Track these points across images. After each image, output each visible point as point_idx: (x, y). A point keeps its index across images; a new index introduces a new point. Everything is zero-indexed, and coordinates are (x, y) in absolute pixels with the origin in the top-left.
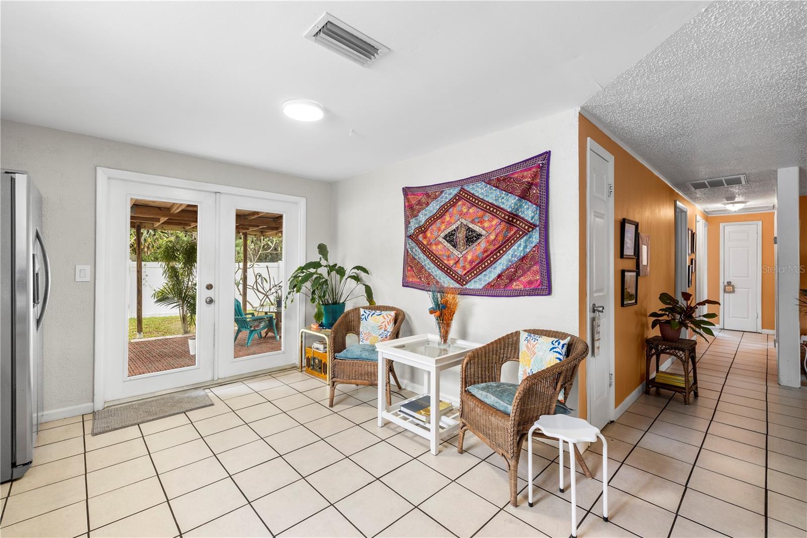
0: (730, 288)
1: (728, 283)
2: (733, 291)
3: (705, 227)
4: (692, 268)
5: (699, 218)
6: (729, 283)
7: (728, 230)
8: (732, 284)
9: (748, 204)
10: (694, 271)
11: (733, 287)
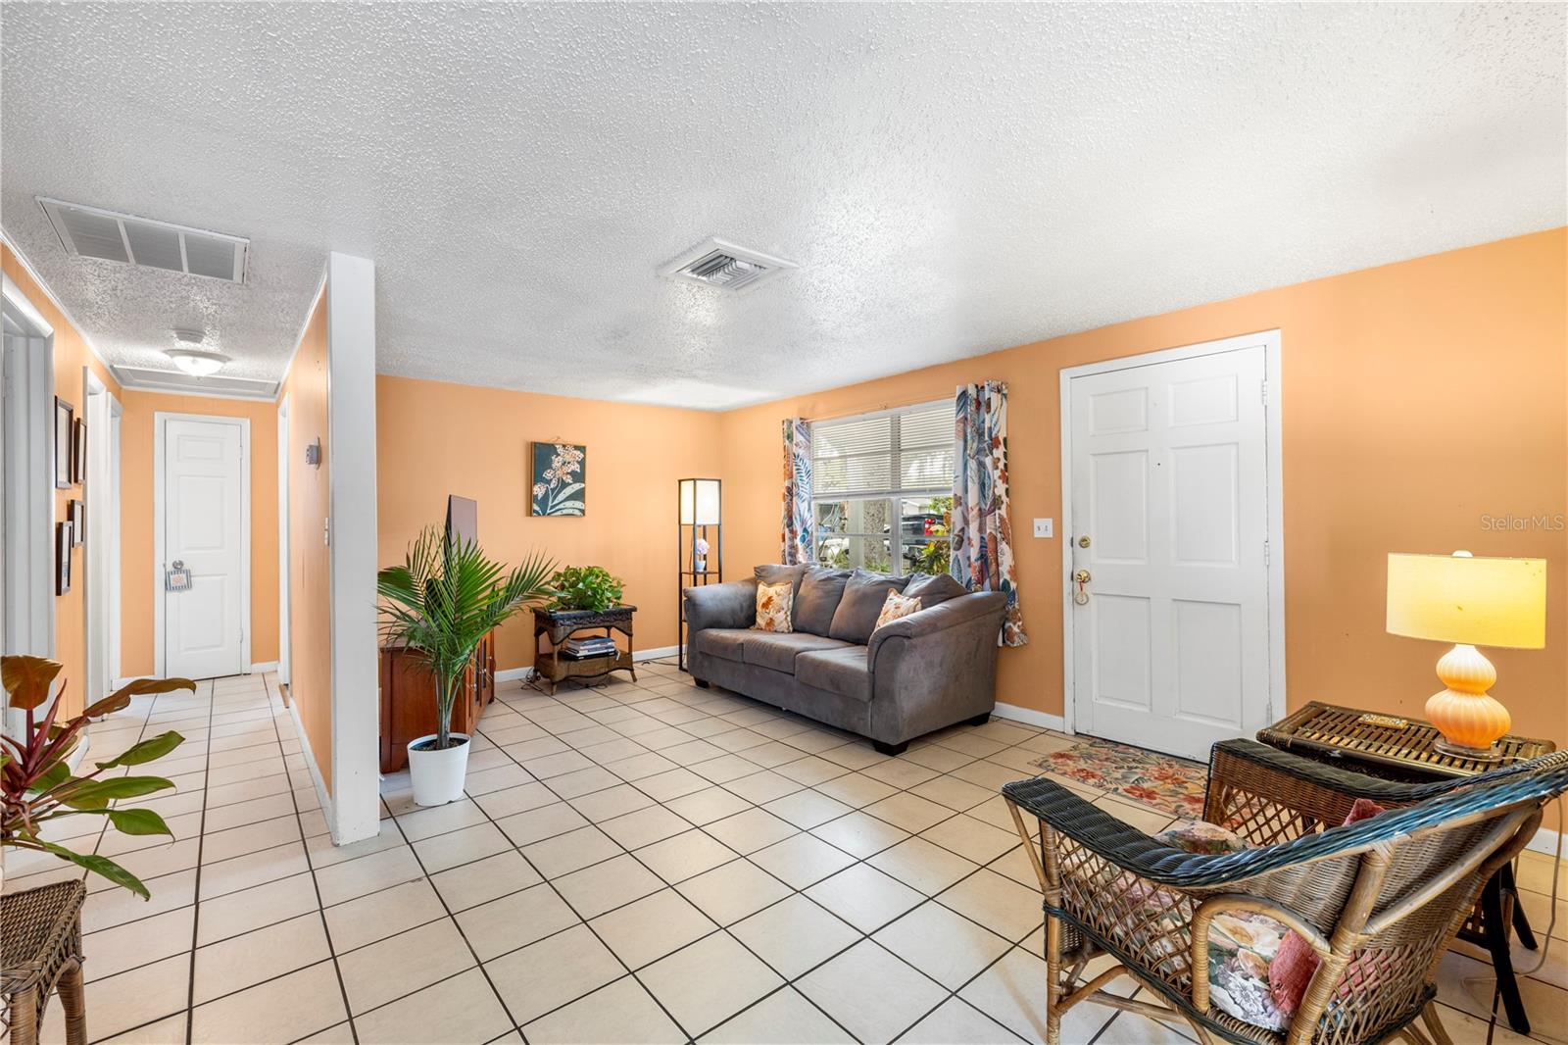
0: (179, 576)
1: (175, 565)
2: (188, 586)
3: (113, 416)
4: (72, 530)
5: (95, 381)
6: (178, 566)
7: (174, 431)
8: (185, 567)
9: (229, 364)
10: (78, 538)
11: (188, 573)
